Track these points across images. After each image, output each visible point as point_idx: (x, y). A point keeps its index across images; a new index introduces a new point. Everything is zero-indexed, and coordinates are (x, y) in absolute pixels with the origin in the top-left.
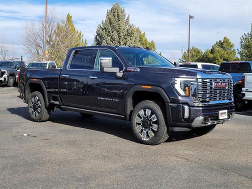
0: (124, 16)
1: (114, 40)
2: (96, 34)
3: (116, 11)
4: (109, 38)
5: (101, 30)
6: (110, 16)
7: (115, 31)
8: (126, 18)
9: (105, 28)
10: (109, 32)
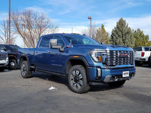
0: (126, 24)
1: (120, 36)
2: (112, 34)
3: (121, 22)
4: (117, 35)
5: (113, 31)
6: (118, 25)
7: (120, 32)
8: (126, 25)
9: (115, 31)
10: (117, 32)
